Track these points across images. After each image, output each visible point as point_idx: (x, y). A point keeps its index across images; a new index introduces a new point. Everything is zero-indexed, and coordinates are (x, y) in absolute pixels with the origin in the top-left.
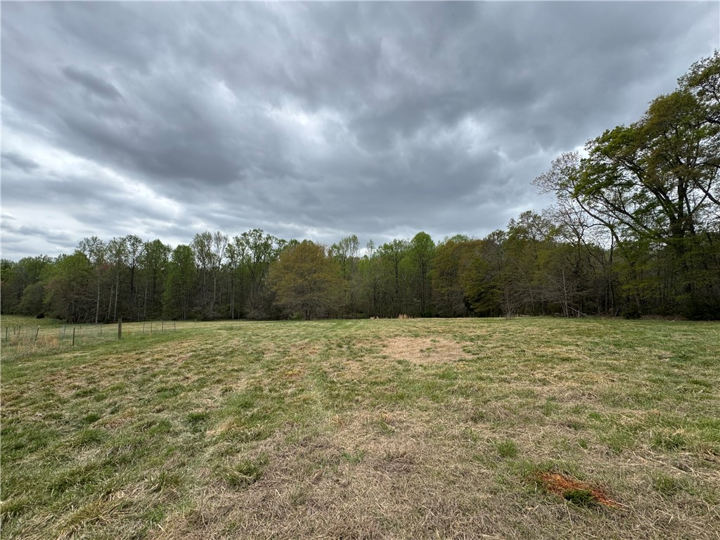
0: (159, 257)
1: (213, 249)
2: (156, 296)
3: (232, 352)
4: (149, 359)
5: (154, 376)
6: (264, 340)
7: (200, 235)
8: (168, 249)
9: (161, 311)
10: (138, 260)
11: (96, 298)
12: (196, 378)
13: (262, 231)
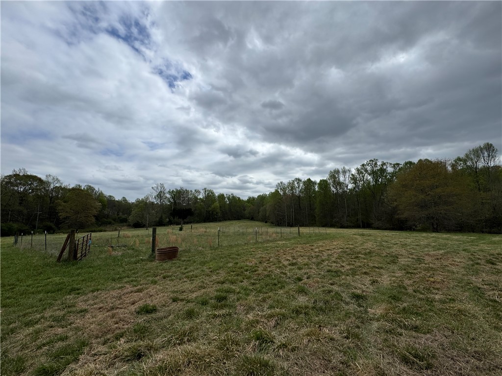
0: (311, 188)
1: (342, 179)
2: (312, 212)
3: (370, 253)
4: (317, 250)
5: (323, 261)
6: (395, 246)
7: (332, 171)
8: (315, 183)
9: (315, 221)
10: (300, 191)
11: (285, 213)
12: (348, 267)
13: (377, 160)
